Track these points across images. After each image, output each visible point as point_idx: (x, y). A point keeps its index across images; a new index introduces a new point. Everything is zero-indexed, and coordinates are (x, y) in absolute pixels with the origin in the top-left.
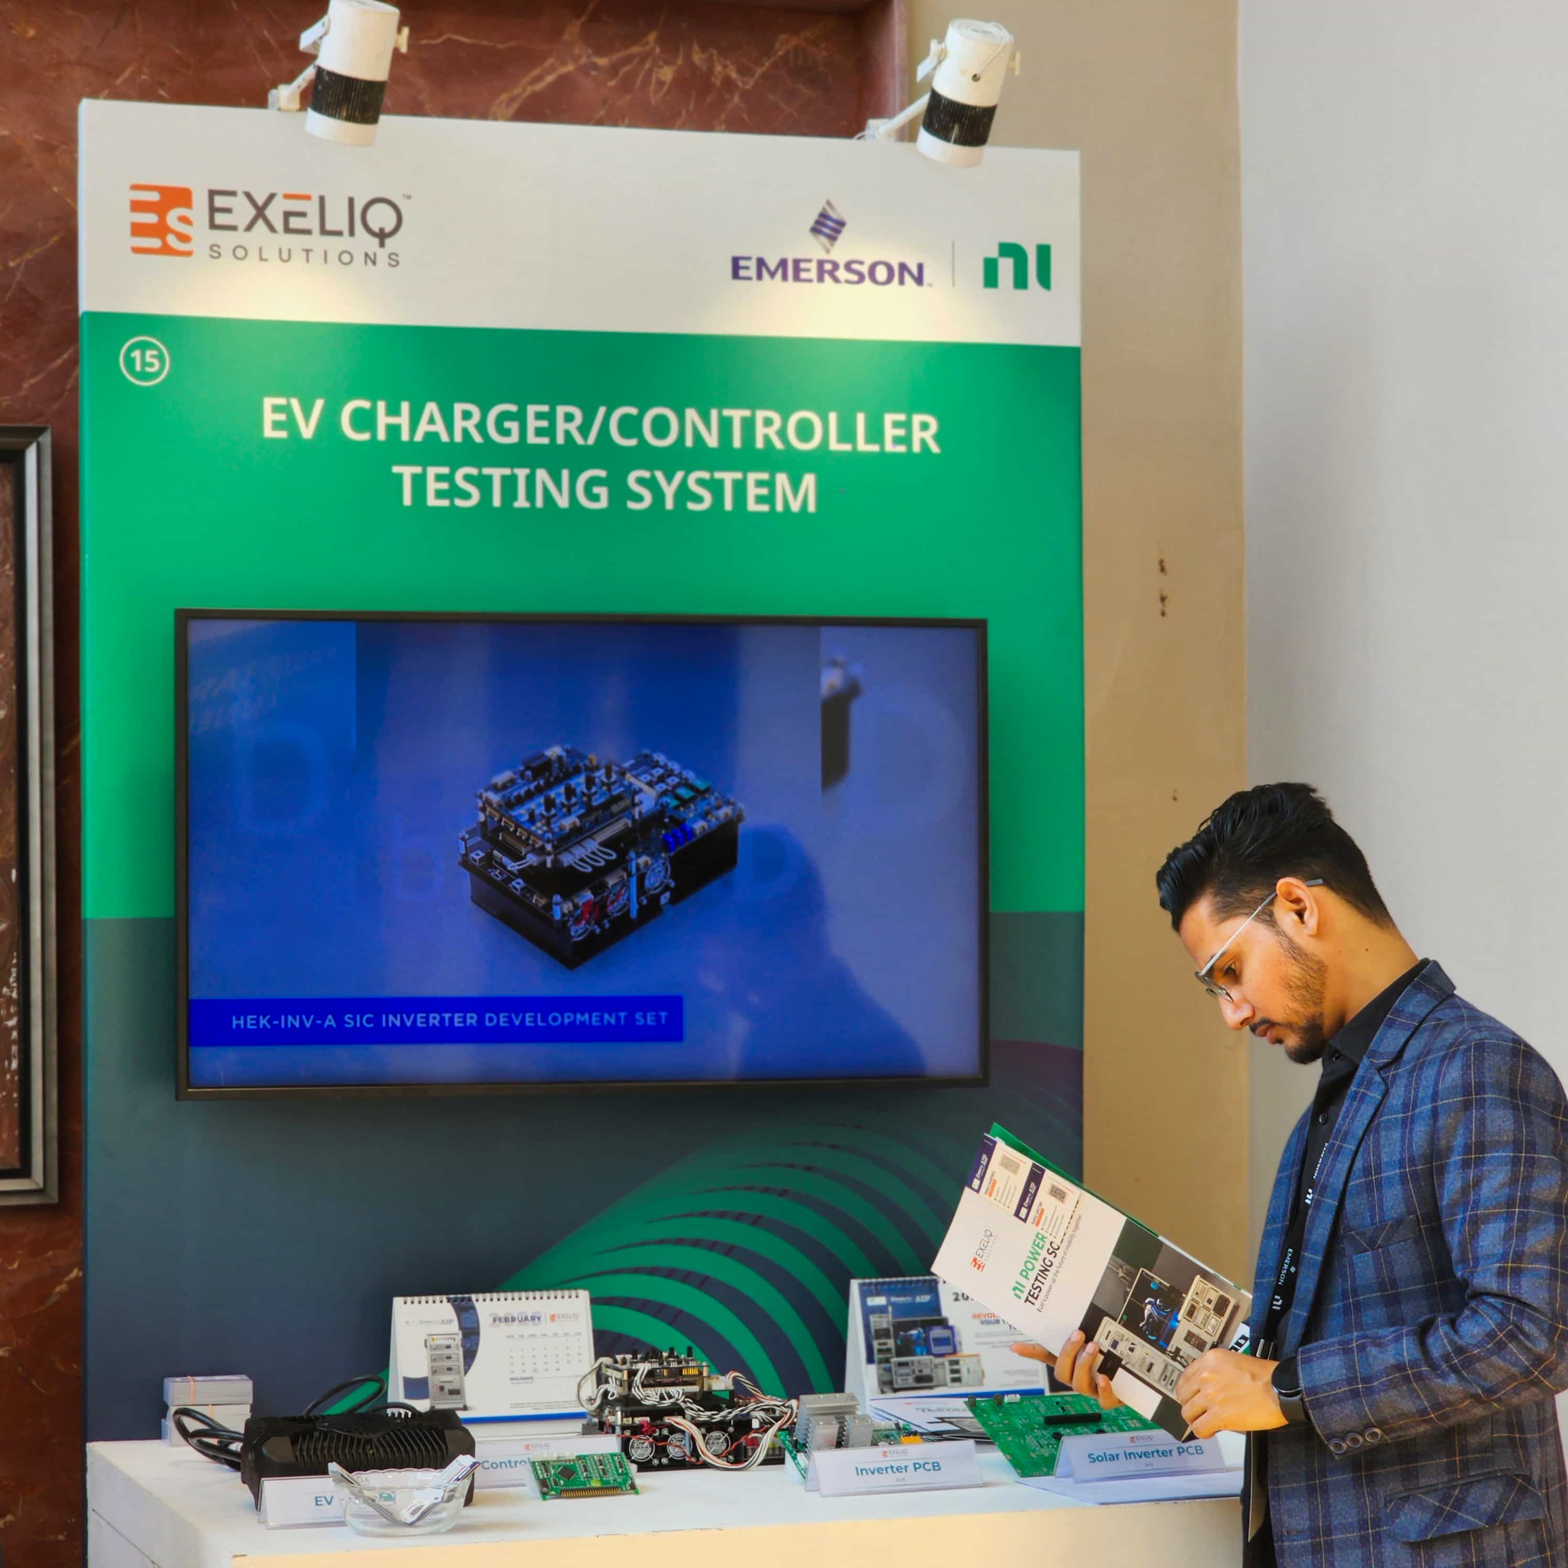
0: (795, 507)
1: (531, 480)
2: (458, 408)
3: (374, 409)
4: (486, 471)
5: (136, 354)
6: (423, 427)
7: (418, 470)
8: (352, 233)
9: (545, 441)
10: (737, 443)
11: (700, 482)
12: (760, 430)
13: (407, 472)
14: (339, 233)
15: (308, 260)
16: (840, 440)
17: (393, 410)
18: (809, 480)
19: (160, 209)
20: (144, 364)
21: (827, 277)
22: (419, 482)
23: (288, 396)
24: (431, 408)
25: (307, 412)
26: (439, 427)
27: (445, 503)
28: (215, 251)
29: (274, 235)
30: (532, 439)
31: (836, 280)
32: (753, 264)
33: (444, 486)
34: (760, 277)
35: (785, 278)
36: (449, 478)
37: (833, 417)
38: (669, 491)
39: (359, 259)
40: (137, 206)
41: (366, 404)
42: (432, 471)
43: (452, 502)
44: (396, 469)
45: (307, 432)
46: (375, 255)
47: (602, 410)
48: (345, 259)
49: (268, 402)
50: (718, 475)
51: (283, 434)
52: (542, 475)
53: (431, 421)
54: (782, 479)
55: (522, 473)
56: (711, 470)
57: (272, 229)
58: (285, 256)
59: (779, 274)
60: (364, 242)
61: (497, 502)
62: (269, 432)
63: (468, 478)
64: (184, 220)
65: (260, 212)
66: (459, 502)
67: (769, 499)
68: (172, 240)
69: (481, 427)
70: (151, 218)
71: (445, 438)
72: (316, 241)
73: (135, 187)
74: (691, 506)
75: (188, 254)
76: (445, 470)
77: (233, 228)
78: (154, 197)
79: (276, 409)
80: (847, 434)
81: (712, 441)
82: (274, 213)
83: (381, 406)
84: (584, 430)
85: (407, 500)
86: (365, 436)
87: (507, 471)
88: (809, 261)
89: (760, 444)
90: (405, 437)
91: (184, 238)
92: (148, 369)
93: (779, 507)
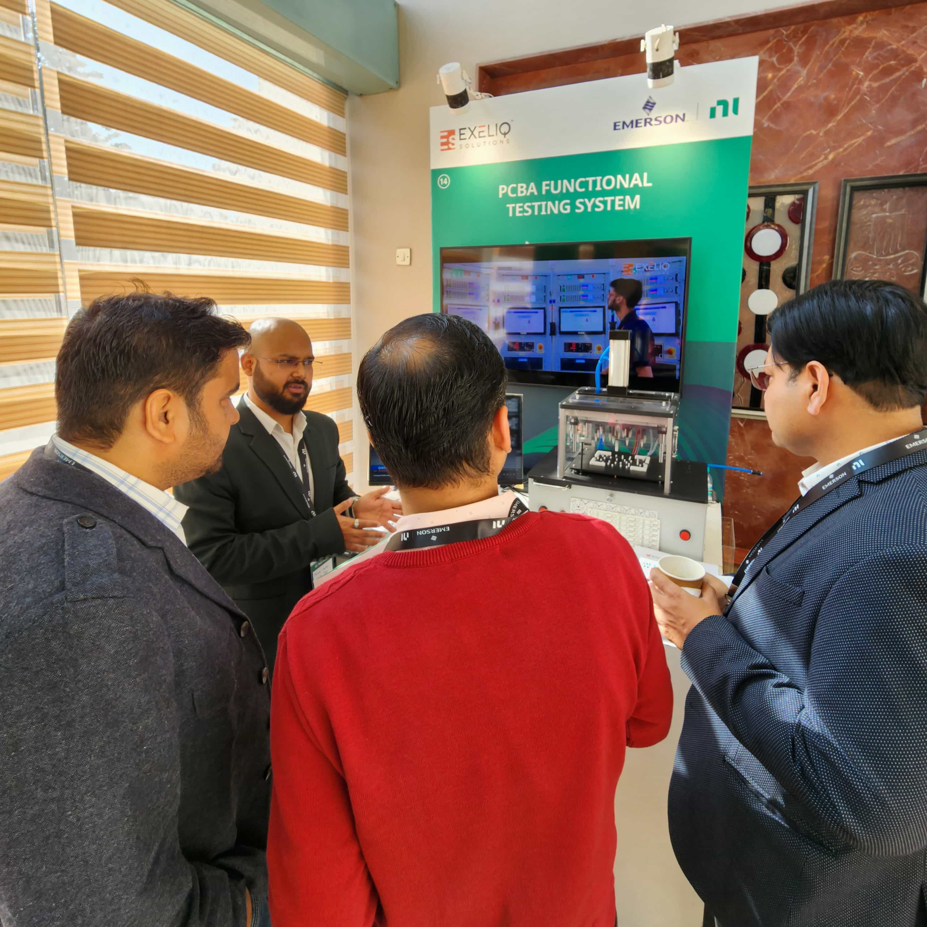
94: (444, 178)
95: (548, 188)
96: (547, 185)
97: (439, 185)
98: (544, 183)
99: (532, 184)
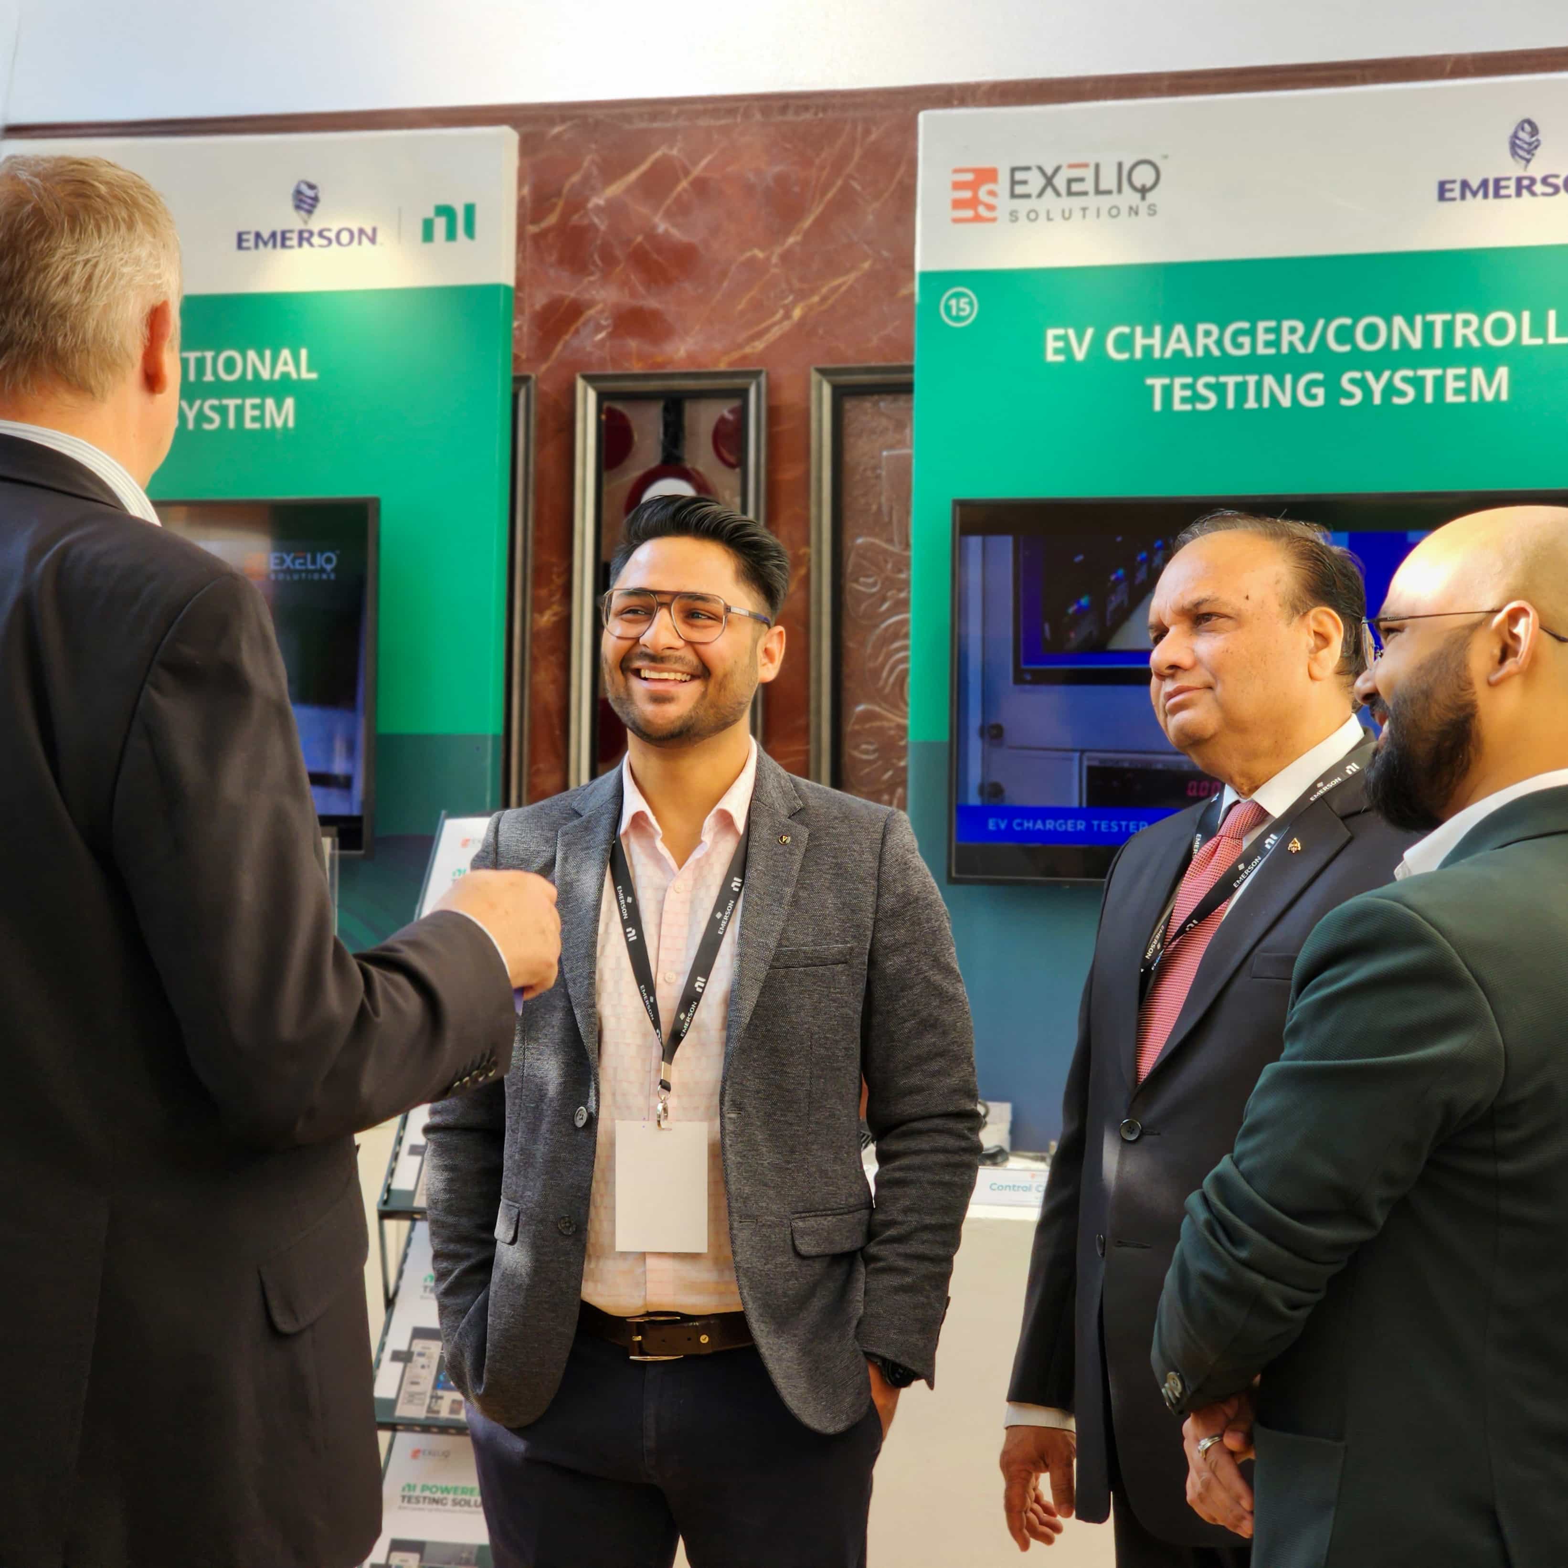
0: (1489, 396)
1: (1259, 385)
2: (1201, 328)
3: (1133, 333)
4: (1223, 379)
5: (953, 302)
6: (1172, 346)
7: (1167, 381)
8: (1120, 190)
9: (1272, 351)
10: (1438, 343)
11: (1405, 379)
12: (1459, 331)
13: (1158, 383)
14: (1109, 192)
15: (1084, 216)
16: (1533, 335)
17: (1148, 333)
18: (1503, 373)
19: (974, 186)
20: (959, 309)
21: (1525, 192)
22: (1168, 391)
23: (1065, 326)
24: (1179, 329)
25: (1080, 339)
26: (1185, 345)
27: (1188, 407)
28: (1014, 216)
29: (1059, 199)
30: (1261, 350)
31: (1533, 194)
32: (1457, 187)
33: (1188, 393)
34: (1463, 197)
35: (1486, 196)
36: (1192, 387)
37: (1526, 316)
38: (1377, 388)
39: (1124, 210)
40: (957, 186)
41: (1126, 330)
42: (1178, 382)
43: (1194, 406)
44: (1149, 382)
45: (1080, 355)
46: (1137, 207)
47: (1321, 323)
48: (1114, 213)
49: (1051, 333)
50: (1421, 372)
51: (1061, 358)
52: (1269, 380)
53: (1179, 340)
54: (1478, 373)
55: (1252, 379)
56: (1415, 368)
57: (1058, 194)
58: (1067, 215)
59: (1481, 194)
60: (1130, 197)
61: (1231, 404)
62: (1051, 357)
63: (1208, 386)
64: (992, 193)
65: (1049, 181)
66: (1200, 407)
67: (1466, 391)
68: (982, 210)
69: (1219, 343)
70: (967, 194)
71: (1189, 353)
72: (1092, 201)
73: (957, 171)
74: (1397, 401)
75: (994, 220)
76: (1189, 380)
77: (1028, 196)
78: (969, 177)
79: (1057, 338)
80: (1539, 329)
81: (1416, 343)
82: (1060, 182)
83: (1139, 330)
84: (1305, 340)
85: (1158, 406)
86: (1125, 356)
87: (1240, 379)
88: (1508, 179)
89: (1459, 343)
90: (1157, 354)
91: (991, 208)
92: (962, 314)
93: (1475, 398)
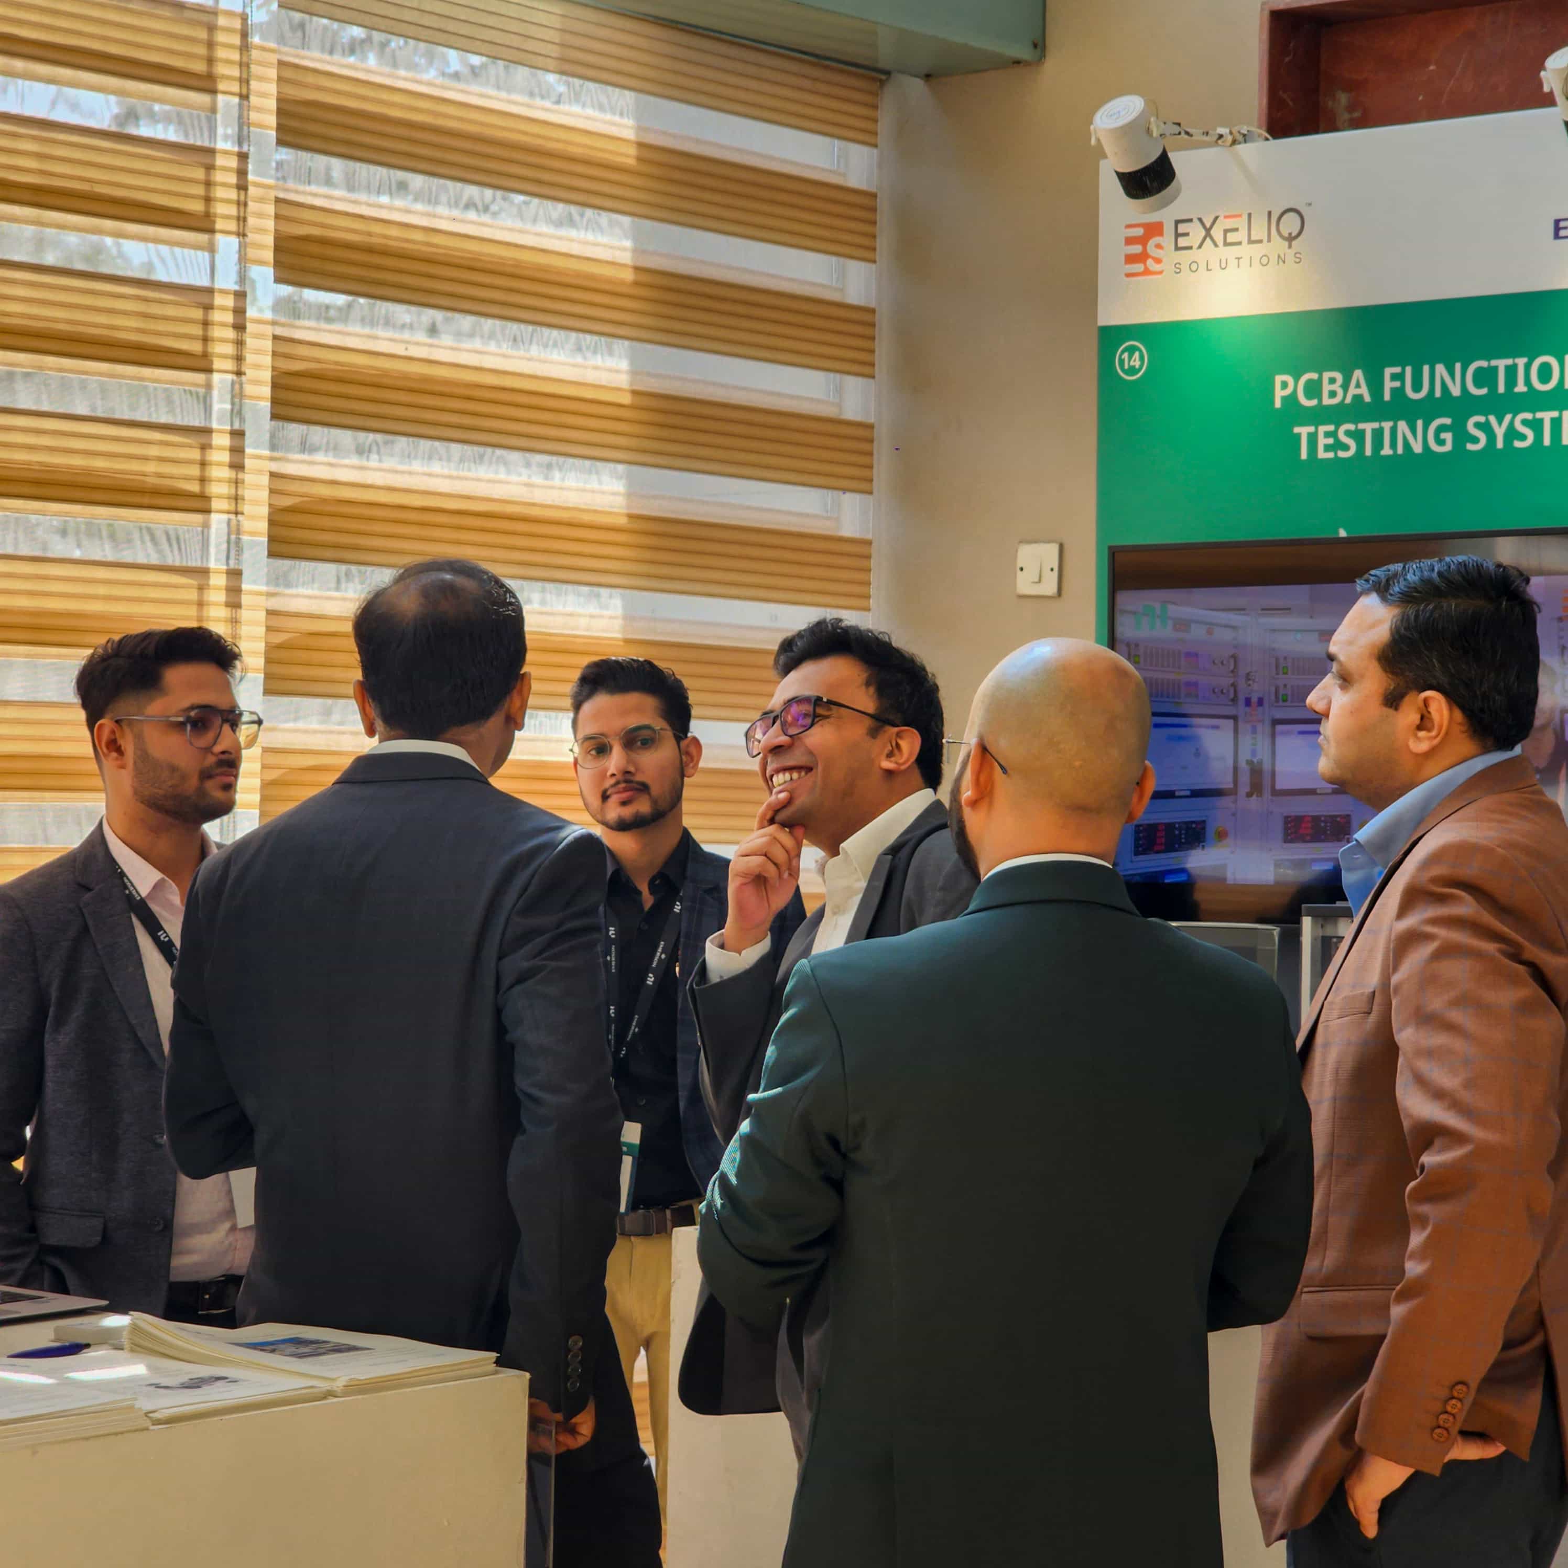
94: (1131, 350)
95: (1397, 384)
96: (1394, 377)
97: (1119, 371)
98: (1388, 371)
99: (1358, 374)
